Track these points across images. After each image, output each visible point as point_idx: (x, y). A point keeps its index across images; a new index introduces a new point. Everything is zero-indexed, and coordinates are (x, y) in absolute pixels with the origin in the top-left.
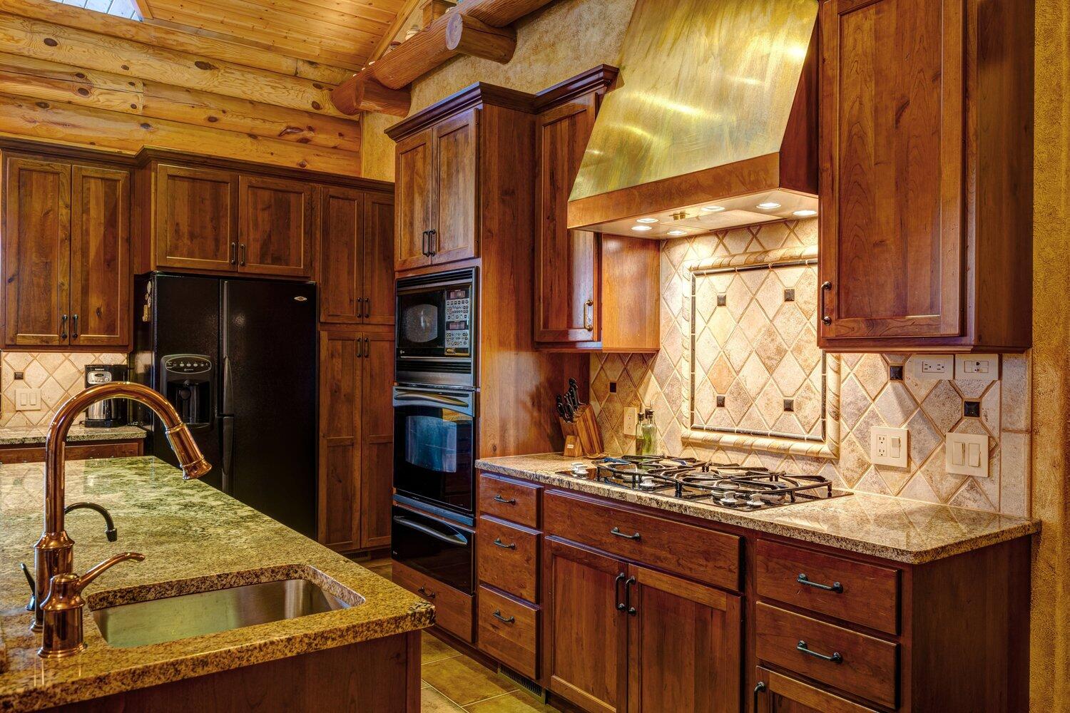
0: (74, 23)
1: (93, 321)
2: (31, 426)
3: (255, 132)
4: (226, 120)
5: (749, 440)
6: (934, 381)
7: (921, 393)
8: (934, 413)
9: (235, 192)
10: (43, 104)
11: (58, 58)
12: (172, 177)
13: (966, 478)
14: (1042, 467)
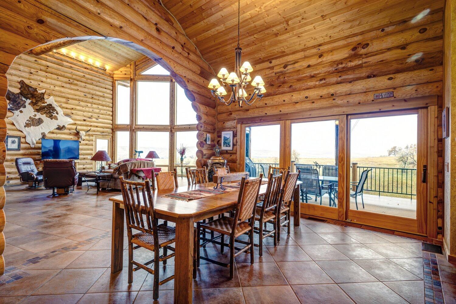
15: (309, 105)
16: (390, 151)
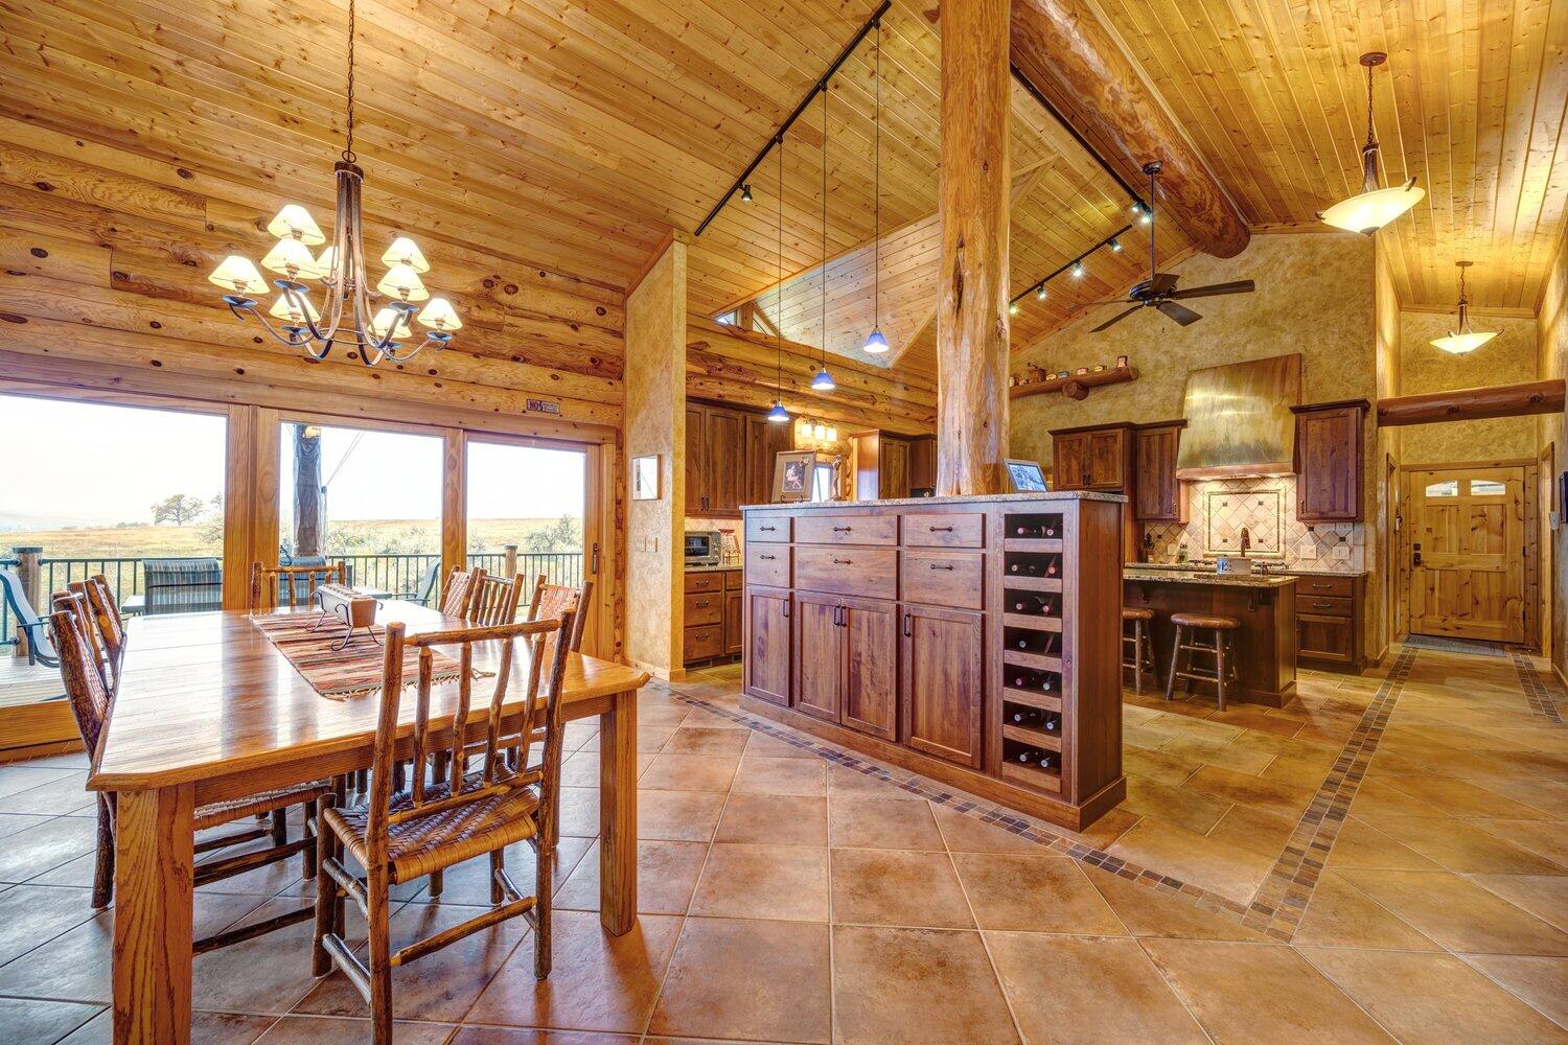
0: (870, 372)
3: (919, 419)
4: (912, 414)
6: (1326, 531)
7: (1321, 535)
8: (1327, 541)
11: (866, 389)
13: (1342, 559)
14: (1369, 555)
15: (362, 379)
16: (160, 509)
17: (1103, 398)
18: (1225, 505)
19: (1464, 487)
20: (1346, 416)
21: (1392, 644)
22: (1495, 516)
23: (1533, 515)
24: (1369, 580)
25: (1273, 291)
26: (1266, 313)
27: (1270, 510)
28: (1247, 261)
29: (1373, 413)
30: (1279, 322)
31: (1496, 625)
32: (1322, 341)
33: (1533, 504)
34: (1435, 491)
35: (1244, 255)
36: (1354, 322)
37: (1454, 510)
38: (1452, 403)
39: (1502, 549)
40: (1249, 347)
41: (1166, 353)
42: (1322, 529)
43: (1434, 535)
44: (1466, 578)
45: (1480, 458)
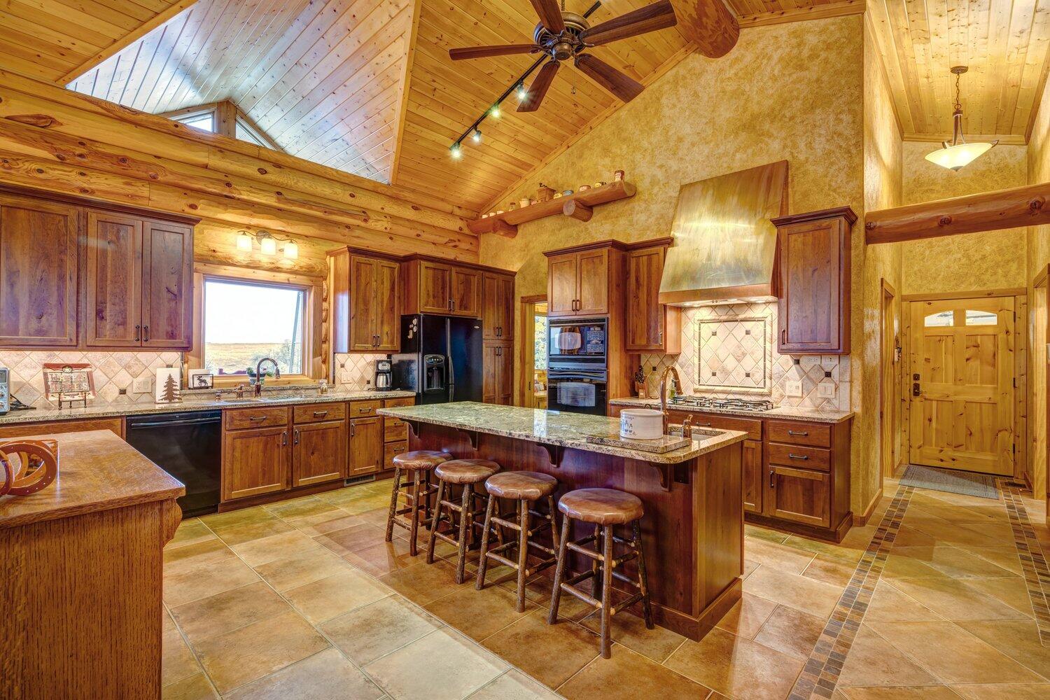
0: (361, 185)
1: (385, 338)
2: (347, 391)
3: (435, 242)
4: (424, 236)
5: (729, 389)
6: (812, 365)
7: (807, 369)
8: (812, 376)
9: (450, 275)
10: (348, 227)
11: (354, 203)
12: (427, 268)
13: (825, 399)
14: (855, 394)
17: (606, 218)
18: (714, 334)
19: (960, 317)
20: (829, 227)
21: (888, 481)
22: (988, 346)
23: (1023, 346)
24: (855, 422)
25: (761, 91)
26: (754, 117)
27: (757, 340)
28: (737, 59)
29: (860, 228)
30: (767, 126)
31: (988, 457)
32: (810, 146)
33: (1023, 335)
34: (933, 321)
35: (735, 52)
36: (841, 120)
37: (950, 340)
38: (945, 214)
39: (994, 380)
40: (738, 156)
41: (661, 166)
42: (809, 362)
43: (932, 365)
44: (961, 409)
45: (974, 288)
